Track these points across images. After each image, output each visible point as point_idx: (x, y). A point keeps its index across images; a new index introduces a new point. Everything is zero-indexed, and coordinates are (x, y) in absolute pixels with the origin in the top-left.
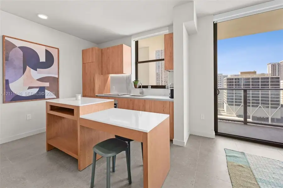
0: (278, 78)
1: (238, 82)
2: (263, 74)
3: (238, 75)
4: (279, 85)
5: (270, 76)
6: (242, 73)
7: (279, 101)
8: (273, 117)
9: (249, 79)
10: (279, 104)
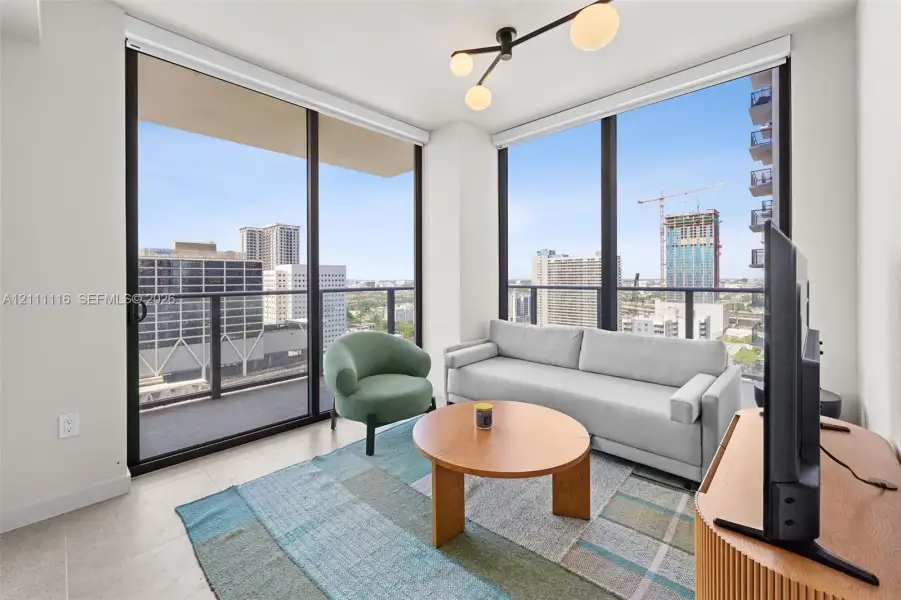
0: (259, 265)
1: (170, 271)
2: (230, 253)
3: (169, 252)
4: (261, 280)
5: (244, 260)
6: (179, 245)
7: (260, 319)
8: (252, 359)
9: (198, 264)
10: (260, 326)
